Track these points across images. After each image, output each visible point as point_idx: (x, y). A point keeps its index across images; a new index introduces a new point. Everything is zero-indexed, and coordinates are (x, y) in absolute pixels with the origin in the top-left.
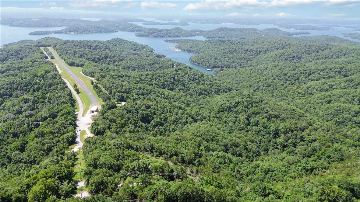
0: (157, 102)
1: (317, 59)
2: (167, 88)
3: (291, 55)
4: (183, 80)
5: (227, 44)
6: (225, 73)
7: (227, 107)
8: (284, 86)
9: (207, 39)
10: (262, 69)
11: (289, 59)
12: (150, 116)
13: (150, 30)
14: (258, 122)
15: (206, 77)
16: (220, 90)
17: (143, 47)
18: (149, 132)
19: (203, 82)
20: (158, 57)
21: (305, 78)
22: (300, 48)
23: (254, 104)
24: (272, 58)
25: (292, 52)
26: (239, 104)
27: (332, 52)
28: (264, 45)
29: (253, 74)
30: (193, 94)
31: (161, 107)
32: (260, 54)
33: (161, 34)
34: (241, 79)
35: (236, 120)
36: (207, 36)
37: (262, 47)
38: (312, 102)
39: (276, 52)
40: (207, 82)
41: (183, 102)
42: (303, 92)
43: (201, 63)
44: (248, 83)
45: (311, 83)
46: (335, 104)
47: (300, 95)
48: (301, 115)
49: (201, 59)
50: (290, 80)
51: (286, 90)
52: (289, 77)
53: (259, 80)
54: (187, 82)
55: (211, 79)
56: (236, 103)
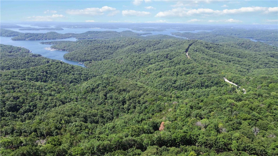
0: (27, 93)
1: (155, 50)
2: (40, 80)
3: (139, 48)
4: (55, 72)
5: (94, 43)
6: (93, 65)
7: (91, 89)
8: (134, 70)
9: (78, 40)
10: (119, 59)
11: (138, 51)
12: (18, 105)
13: (26, 35)
14: (112, 96)
15: (76, 69)
16: (88, 77)
17: (19, 49)
18: (17, 119)
19: (73, 73)
20: (34, 56)
21: (147, 63)
22: (144, 43)
23: (110, 84)
24: (126, 51)
25: (139, 46)
26: (99, 86)
27: (163, 45)
28: (121, 43)
29: (113, 63)
30: (65, 83)
31: (30, 97)
32: (118, 49)
33: (37, 38)
34: (105, 68)
35: (97, 97)
36: (79, 37)
37: (119, 44)
38: (151, 78)
39: (129, 47)
40: (77, 73)
41: (55, 90)
42: (146, 72)
43: (74, 58)
44: (110, 70)
45: (150, 66)
46: (163, 78)
47: (144, 74)
48: (140, 87)
49: (73, 56)
50: (138, 65)
51: (135, 72)
52: (137, 63)
53: (117, 67)
54: (59, 74)
55: (80, 70)
56: (97, 85)
